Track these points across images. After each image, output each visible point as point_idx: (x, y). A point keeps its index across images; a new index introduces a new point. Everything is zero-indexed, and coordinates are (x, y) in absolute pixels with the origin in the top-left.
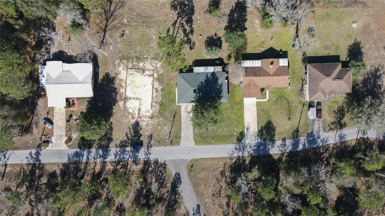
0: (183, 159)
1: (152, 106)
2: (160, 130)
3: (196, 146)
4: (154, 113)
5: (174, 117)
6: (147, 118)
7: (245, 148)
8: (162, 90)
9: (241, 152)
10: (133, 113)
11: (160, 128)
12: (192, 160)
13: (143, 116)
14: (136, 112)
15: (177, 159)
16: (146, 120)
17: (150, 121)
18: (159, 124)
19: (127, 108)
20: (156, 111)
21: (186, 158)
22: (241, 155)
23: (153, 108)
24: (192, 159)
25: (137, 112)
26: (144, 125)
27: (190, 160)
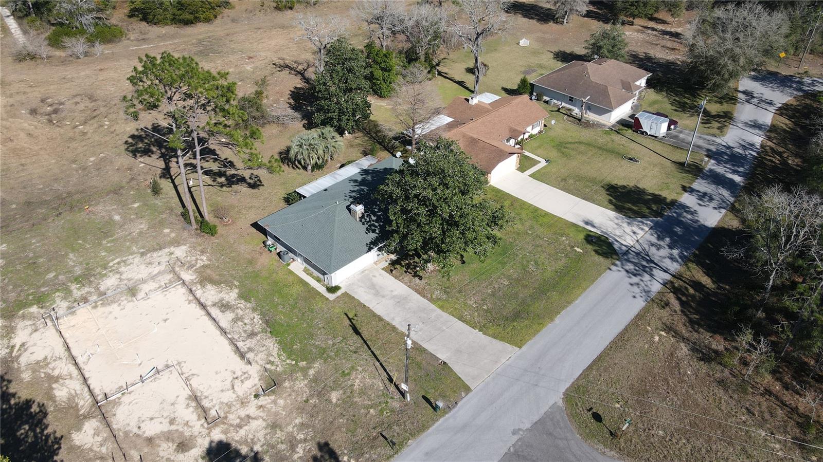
0: (536, 418)
1: (242, 356)
2: (347, 402)
3: (524, 348)
4: (268, 366)
5: (356, 331)
6: (254, 402)
7: (648, 256)
8: (241, 296)
9: (654, 270)
10: (174, 427)
11: (334, 396)
12: (568, 397)
13: (229, 405)
14: (188, 414)
15: (516, 438)
16: (252, 410)
17: (275, 402)
18: (320, 388)
19: (126, 434)
20: (272, 359)
21: (544, 409)
22: (668, 277)
23: (250, 356)
24: (564, 394)
25: (191, 409)
26: (260, 435)
27: (560, 403)
